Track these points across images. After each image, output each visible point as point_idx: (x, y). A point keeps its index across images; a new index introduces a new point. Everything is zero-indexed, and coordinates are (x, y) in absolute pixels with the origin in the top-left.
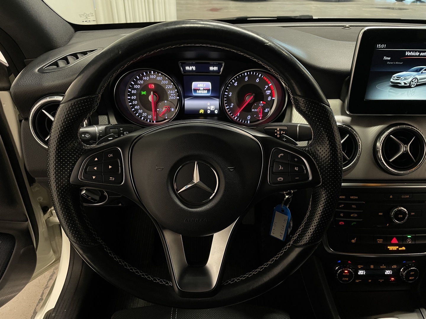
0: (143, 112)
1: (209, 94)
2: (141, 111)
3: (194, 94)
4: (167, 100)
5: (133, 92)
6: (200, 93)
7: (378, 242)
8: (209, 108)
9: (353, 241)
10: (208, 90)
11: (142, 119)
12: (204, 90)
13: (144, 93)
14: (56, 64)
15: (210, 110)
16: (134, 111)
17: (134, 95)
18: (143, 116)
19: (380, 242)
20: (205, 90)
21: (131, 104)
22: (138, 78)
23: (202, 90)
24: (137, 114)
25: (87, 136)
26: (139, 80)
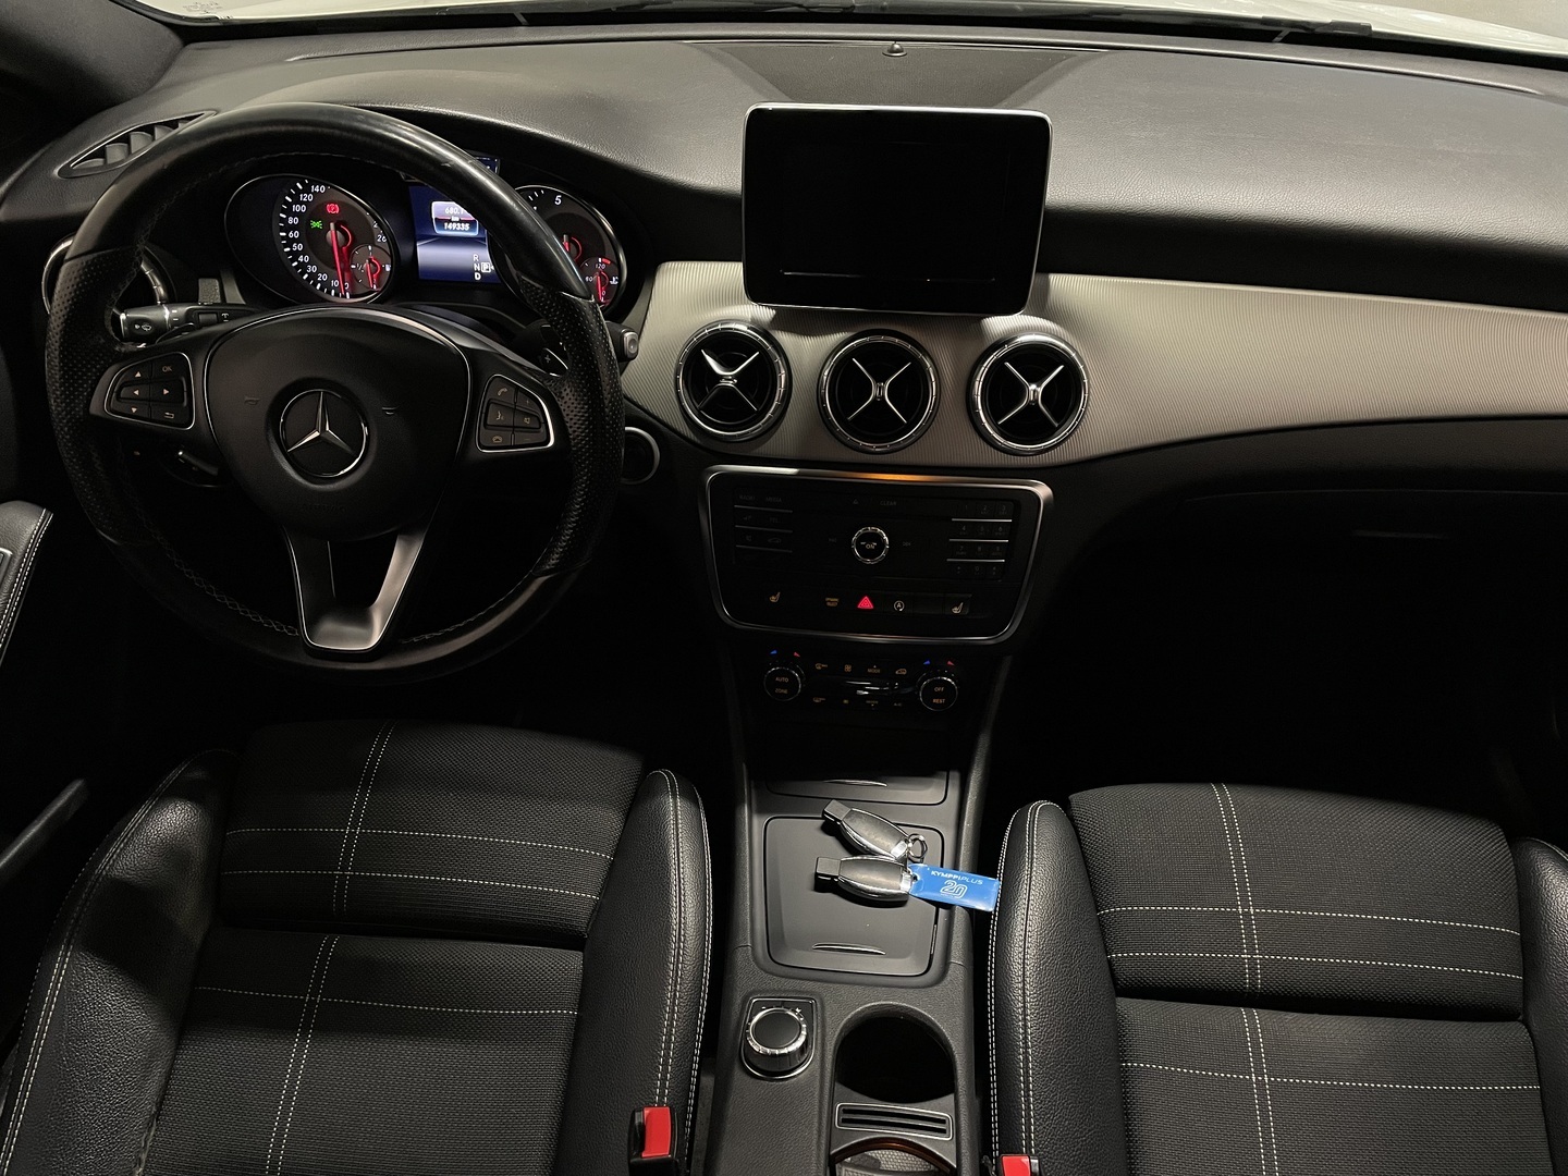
0: (317, 272)
1: (475, 234)
2: (314, 269)
3: (439, 232)
4: (373, 245)
5: (291, 221)
6: (451, 230)
7: (829, 604)
8: (476, 267)
9: (773, 599)
10: (472, 223)
11: (318, 287)
12: (461, 221)
13: (317, 224)
14: (101, 153)
15: (480, 272)
16: (297, 267)
17: (293, 228)
18: (319, 282)
19: (832, 605)
20: (465, 222)
21: (288, 249)
22: (301, 187)
23: (457, 222)
24: (306, 276)
25: (147, 328)
26: (303, 192)
